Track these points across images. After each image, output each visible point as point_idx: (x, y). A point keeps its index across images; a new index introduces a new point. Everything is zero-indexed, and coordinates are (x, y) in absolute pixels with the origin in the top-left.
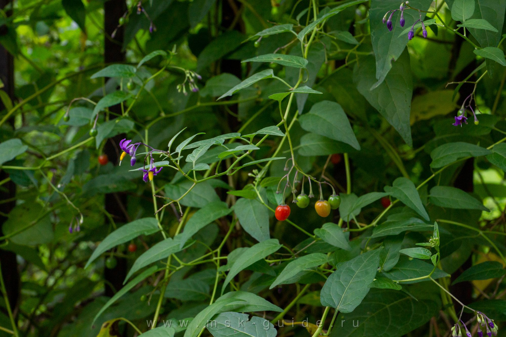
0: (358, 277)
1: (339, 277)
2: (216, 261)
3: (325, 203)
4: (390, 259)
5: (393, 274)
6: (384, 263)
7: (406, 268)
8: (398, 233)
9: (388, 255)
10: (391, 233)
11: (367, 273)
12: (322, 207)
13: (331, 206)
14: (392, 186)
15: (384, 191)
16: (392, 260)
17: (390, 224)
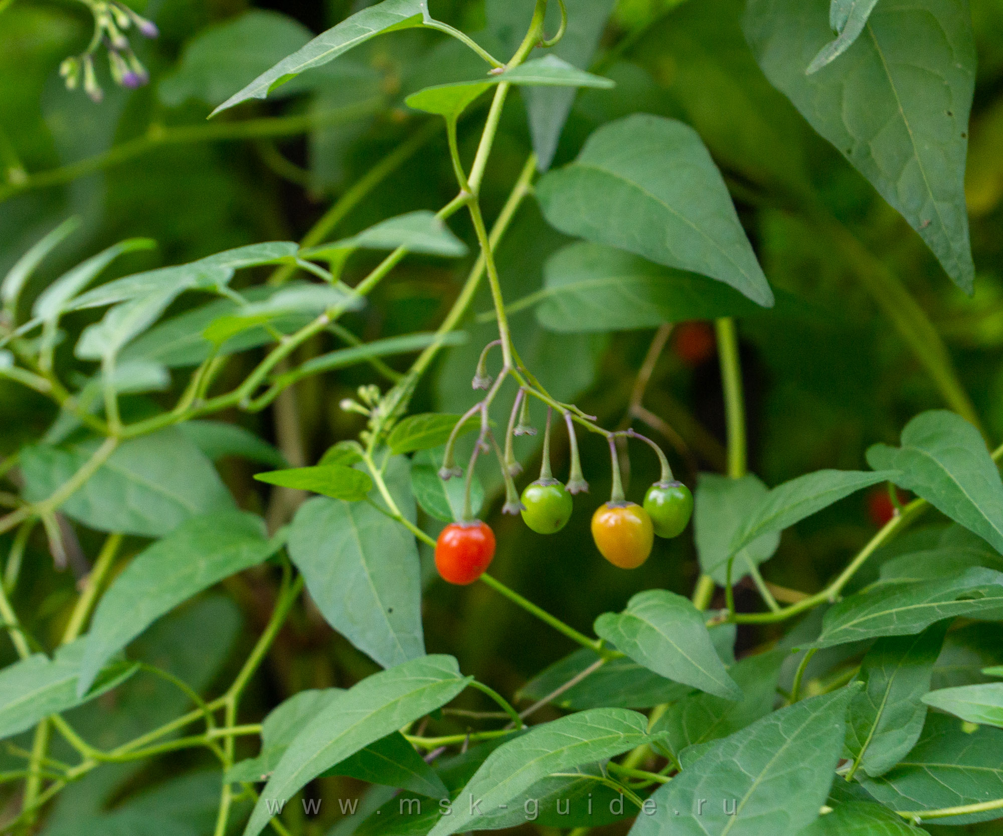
0: (760, 799)
1: (686, 800)
2: (221, 741)
3: (631, 515)
4: (888, 728)
5: (897, 787)
6: (865, 747)
7: (947, 765)
8: (917, 627)
9: (882, 714)
10: (893, 629)
11: (795, 784)
12: (622, 528)
13: (656, 524)
14: (897, 444)
15: (865, 467)
16: (896, 734)
17: (889, 592)
